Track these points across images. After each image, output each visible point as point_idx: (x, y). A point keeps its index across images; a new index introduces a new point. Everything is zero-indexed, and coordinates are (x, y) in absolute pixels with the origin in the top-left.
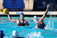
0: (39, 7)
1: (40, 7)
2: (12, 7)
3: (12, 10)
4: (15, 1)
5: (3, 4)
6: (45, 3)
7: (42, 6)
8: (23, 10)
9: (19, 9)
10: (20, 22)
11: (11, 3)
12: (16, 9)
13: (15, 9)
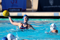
0: (45, 7)
1: (47, 7)
2: (12, 6)
3: (12, 10)
6: (52, 2)
7: (49, 6)
8: (26, 10)
9: (21, 9)
11: (11, 2)
12: (18, 9)
13: (16, 9)
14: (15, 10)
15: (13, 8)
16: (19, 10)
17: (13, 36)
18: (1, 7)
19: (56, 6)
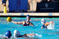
0: (42, 9)
2: (17, 8)
3: (17, 11)
4: (20, 3)
5: (8, 6)
6: (47, 5)
7: (45, 8)
8: (27, 11)
9: (23, 10)
10: (25, 23)
11: (16, 5)
14: (19, 11)
15: (18, 9)
16: (22, 11)
17: (19, 32)
18: (9, 9)
19: (50, 8)
